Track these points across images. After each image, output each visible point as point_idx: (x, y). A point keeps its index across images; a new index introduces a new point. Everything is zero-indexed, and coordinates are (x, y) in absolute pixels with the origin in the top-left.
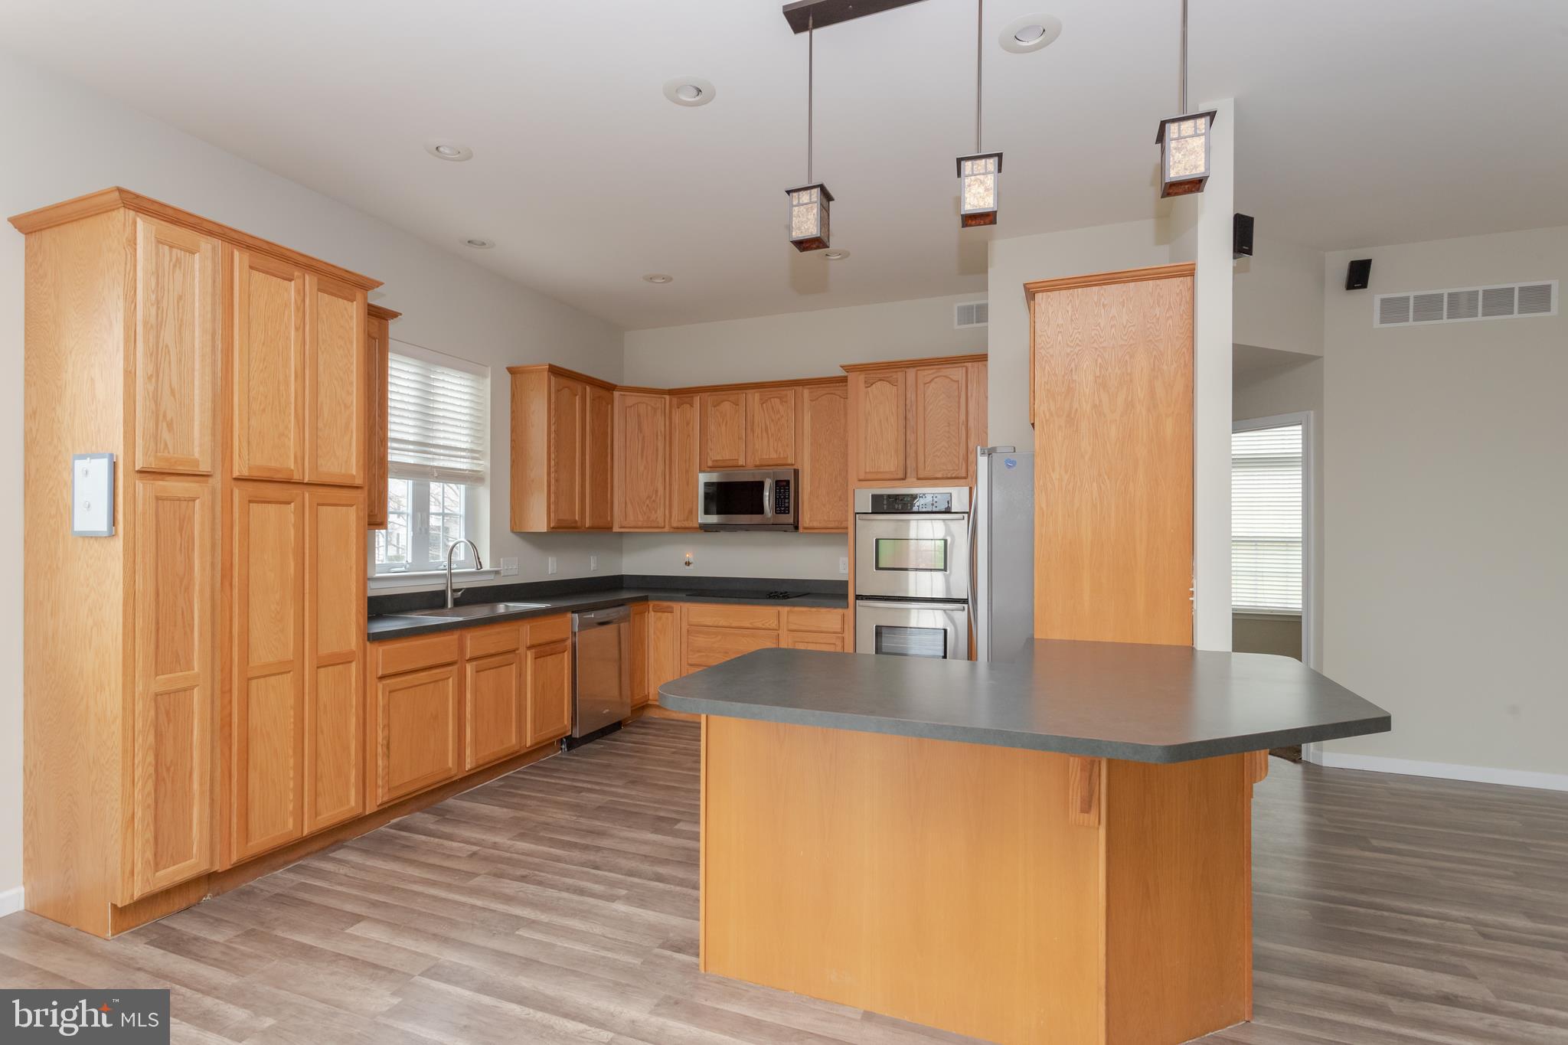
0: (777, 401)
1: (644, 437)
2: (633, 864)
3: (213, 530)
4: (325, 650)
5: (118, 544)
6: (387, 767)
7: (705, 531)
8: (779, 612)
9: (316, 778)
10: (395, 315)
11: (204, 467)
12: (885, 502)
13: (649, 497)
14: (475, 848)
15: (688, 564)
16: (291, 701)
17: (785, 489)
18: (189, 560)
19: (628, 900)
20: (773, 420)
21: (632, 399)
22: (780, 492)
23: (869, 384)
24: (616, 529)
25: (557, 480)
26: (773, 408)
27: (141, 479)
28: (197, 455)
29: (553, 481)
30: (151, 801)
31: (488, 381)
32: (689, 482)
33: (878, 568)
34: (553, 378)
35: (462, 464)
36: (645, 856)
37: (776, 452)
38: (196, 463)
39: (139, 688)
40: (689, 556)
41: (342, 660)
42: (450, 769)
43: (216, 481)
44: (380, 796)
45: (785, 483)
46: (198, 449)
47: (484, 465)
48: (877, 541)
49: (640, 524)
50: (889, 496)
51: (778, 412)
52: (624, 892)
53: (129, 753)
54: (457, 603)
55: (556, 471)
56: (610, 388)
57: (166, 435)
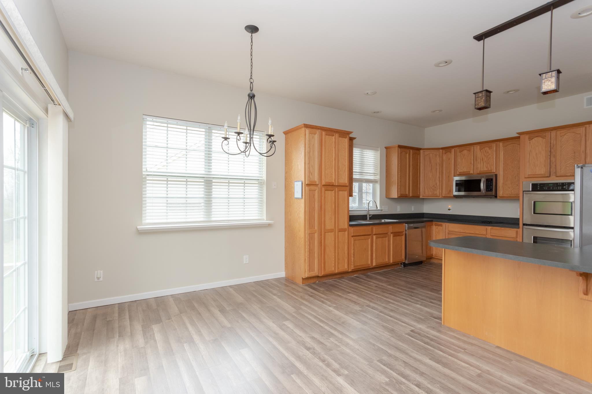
0: (487, 148)
1: (432, 165)
2: (423, 298)
3: (319, 197)
4: (340, 228)
5: (303, 200)
6: (354, 260)
7: (456, 198)
8: (486, 228)
9: (338, 259)
10: (355, 138)
11: (317, 183)
12: (539, 186)
13: (434, 186)
14: (377, 285)
15: (449, 210)
16: (333, 239)
17: (490, 182)
18: (315, 204)
19: (421, 305)
20: (485, 156)
21: (427, 152)
22: (488, 183)
23: (530, 139)
24: (421, 197)
25: (400, 181)
26: (485, 151)
27: (307, 186)
28: (316, 180)
29: (399, 182)
30: (308, 256)
31: (379, 152)
32: (450, 180)
33: (534, 213)
34: (399, 149)
35: (372, 178)
36: (428, 297)
37: (487, 168)
38: (316, 182)
39: (307, 232)
40: (450, 207)
41: (342, 230)
42: (369, 264)
43: (319, 186)
44: (352, 268)
45: (490, 180)
46: (316, 179)
47: (378, 177)
48: (534, 202)
49: (430, 195)
50: (541, 184)
51: (488, 152)
52: (420, 303)
53: (305, 245)
54: (370, 218)
55: (400, 179)
56: (419, 149)
57: (311, 176)
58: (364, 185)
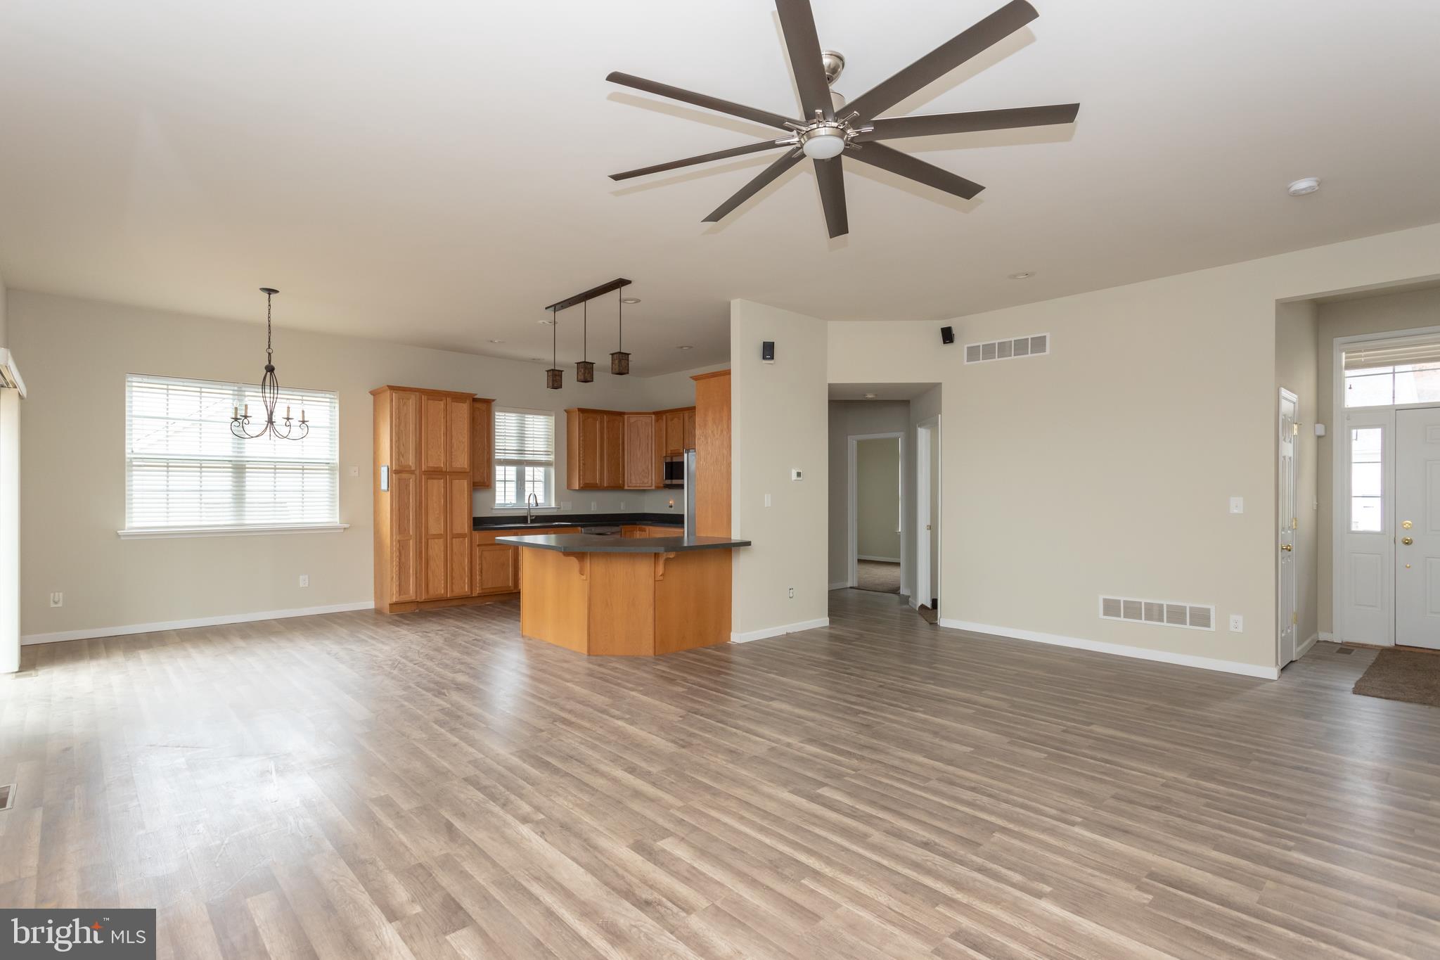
1: (640, 438)
3: (416, 489)
4: (455, 532)
5: (389, 492)
6: (481, 580)
9: (452, 578)
10: (493, 401)
11: (413, 468)
13: (643, 470)
15: (671, 507)
16: (442, 548)
18: (409, 499)
21: (633, 419)
24: (626, 488)
25: (584, 464)
27: (395, 473)
28: (411, 464)
29: (581, 465)
30: (398, 573)
31: (554, 417)
32: (661, 462)
34: (581, 415)
35: (543, 458)
38: (410, 467)
39: (394, 538)
40: (671, 503)
41: (462, 536)
42: (510, 587)
43: (417, 472)
44: (477, 591)
46: (411, 460)
47: (551, 458)
49: (638, 485)
53: (392, 558)
54: (532, 521)
55: (583, 460)
56: (621, 414)
57: (401, 458)
58: (529, 470)
